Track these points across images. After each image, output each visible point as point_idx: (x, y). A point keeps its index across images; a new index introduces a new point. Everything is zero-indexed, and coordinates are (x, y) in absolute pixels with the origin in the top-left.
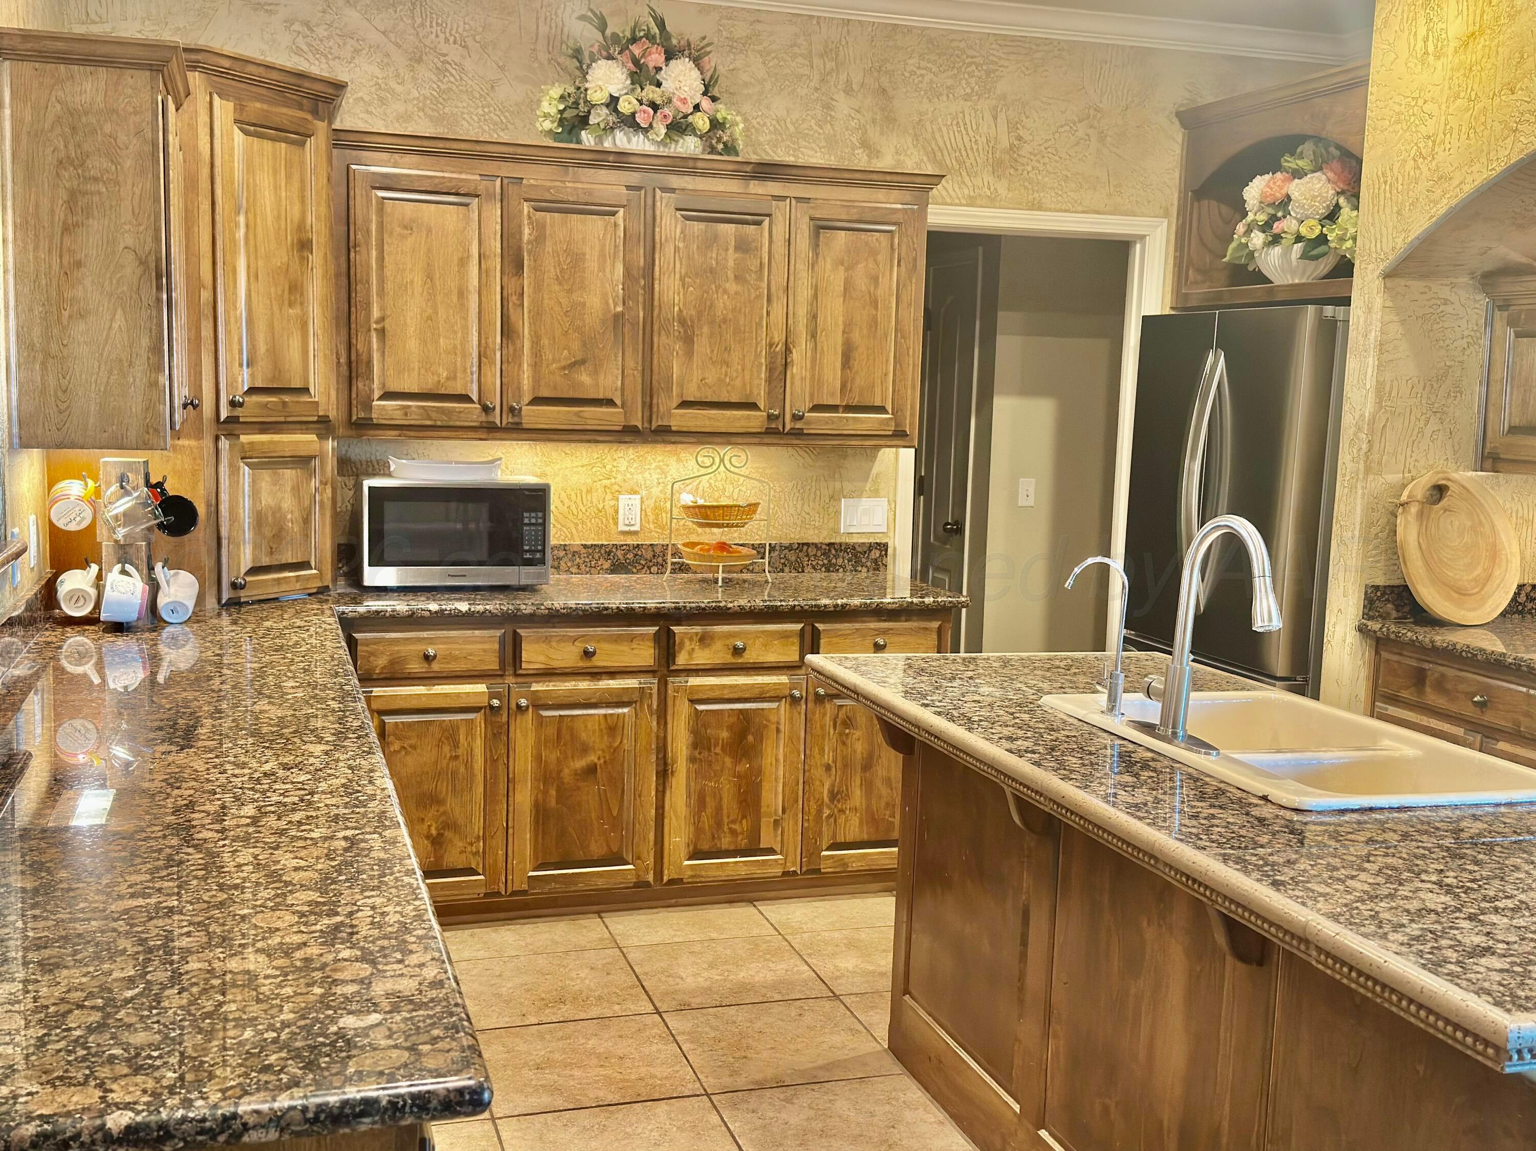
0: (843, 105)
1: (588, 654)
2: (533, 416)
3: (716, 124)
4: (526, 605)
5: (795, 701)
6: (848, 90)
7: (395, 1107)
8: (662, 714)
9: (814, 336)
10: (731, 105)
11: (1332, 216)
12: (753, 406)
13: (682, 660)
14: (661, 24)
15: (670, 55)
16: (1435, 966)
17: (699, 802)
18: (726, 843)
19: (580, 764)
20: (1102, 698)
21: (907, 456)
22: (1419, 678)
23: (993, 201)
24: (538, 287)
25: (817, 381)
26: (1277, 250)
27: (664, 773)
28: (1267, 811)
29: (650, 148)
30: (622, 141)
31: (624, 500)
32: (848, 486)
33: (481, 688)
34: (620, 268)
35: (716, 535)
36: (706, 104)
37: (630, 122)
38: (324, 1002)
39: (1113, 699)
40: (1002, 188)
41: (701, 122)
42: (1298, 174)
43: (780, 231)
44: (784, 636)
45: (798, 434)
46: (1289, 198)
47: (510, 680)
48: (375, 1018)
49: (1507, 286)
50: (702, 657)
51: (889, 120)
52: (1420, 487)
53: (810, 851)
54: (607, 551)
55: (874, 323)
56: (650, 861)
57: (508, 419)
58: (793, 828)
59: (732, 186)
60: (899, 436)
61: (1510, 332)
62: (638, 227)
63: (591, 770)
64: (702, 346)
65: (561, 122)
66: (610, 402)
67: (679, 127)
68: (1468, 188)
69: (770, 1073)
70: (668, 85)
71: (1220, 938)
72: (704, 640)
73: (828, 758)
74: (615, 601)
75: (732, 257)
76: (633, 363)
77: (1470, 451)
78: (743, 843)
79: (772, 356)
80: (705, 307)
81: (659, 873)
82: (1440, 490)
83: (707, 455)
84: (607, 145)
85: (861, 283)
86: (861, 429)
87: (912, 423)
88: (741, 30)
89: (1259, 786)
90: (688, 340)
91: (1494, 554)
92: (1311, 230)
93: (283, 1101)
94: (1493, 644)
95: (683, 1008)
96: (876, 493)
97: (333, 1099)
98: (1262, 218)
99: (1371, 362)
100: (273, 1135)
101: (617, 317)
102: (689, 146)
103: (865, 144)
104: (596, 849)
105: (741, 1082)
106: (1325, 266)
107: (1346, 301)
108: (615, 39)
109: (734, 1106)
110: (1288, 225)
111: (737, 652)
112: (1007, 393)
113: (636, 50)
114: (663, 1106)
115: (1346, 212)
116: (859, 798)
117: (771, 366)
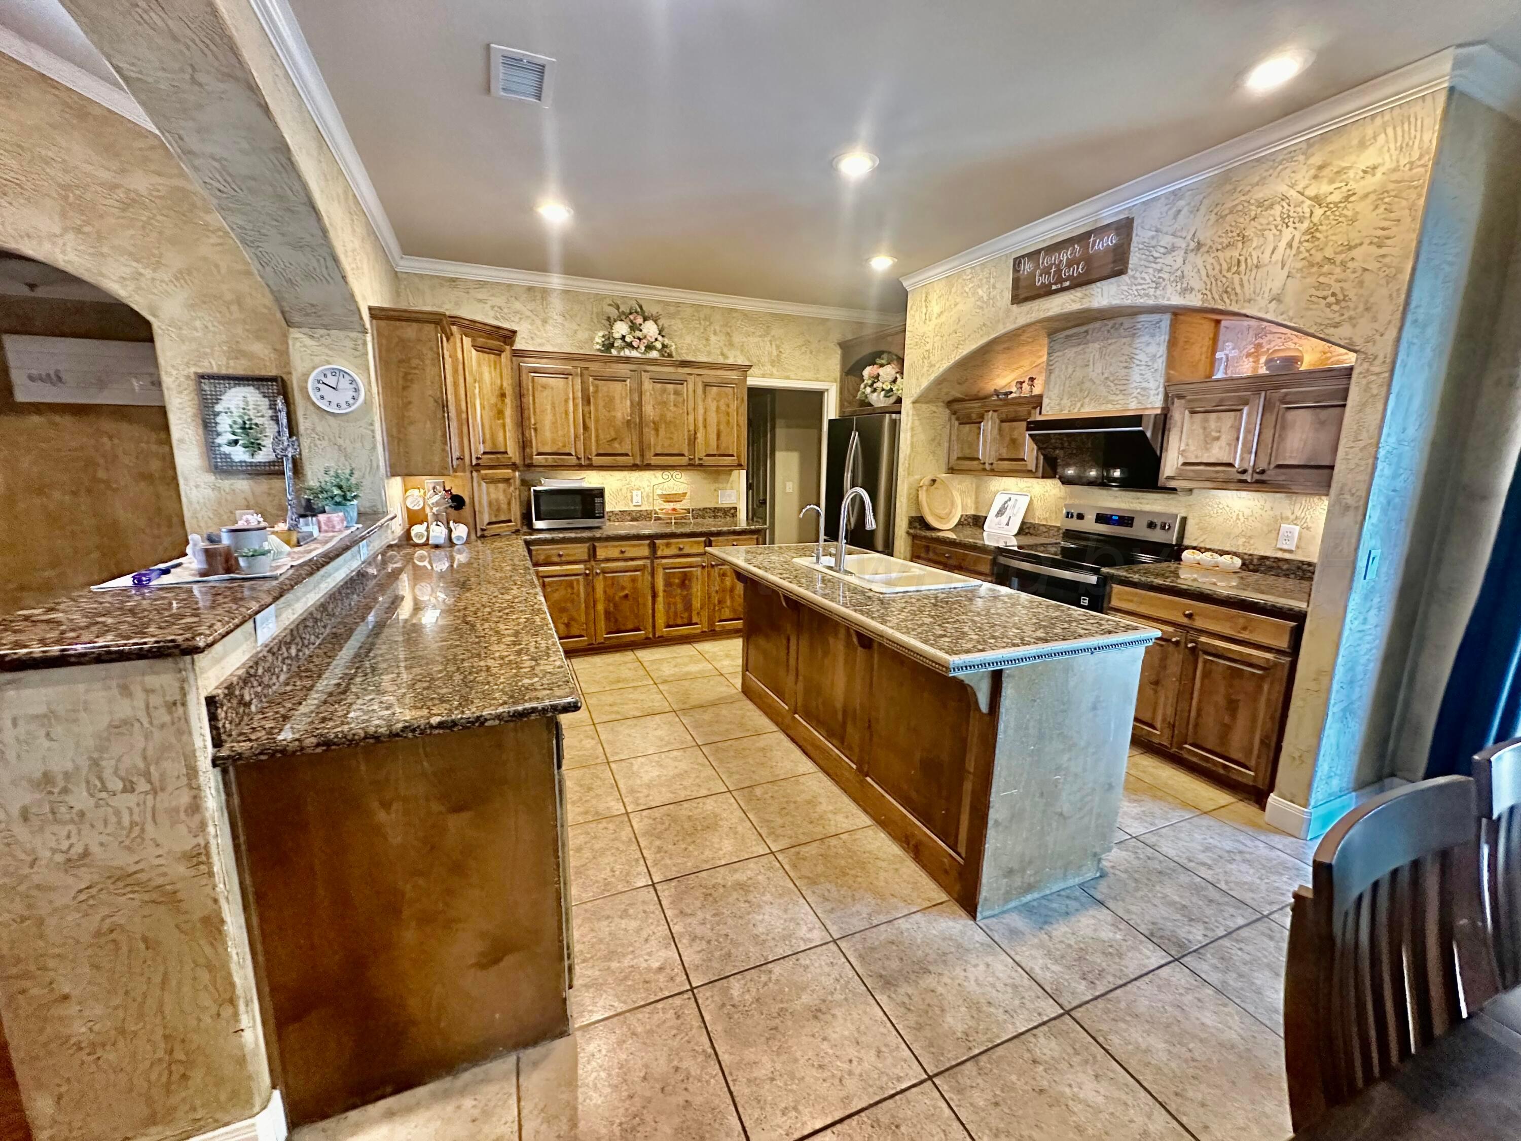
0: (713, 338)
1: (622, 552)
2: (597, 460)
3: (664, 346)
4: (598, 534)
5: (703, 567)
6: (715, 333)
7: (544, 710)
8: (653, 574)
9: (705, 427)
10: (670, 339)
11: (895, 381)
12: (683, 455)
13: (659, 553)
14: (641, 307)
15: (645, 319)
16: (925, 642)
17: (668, 605)
18: (679, 622)
19: (622, 594)
20: (814, 559)
21: (743, 473)
22: (927, 549)
23: (771, 376)
24: (596, 410)
25: (707, 444)
26: (875, 394)
27: (654, 596)
28: (871, 594)
29: (639, 355)
30: (627, 352)
31: (635, 493)
32: (721, 486)
33: (582, 566)
34: (628, 403)
35: (671, 506)
36: (660, 338)
37: (630, 345)
38: (516, 675)
39: (818, 559)
40: (774, 370)
41: (658, 345)
42: (882, 366)
43: (691, 386)
44: (698, 543)
45: (701, 465)
46: (879, 375)
47: (593, 563)
48: (536, 679)
49: (956, 406)
50: (667, 552)
51: (731, 345)
52: (926, 481)
53: (711, 623)
54: (629, 513)
55: (728, 423)
56: (651, 630)
57: (587, 462)
58: (705, 614)
59: (672, 369)
60: (740, 466)
61: (957, 423)
62: (635, 386)
63: (626, 596)
64: (662, 432)
65: (603, 345)
66: (627, 455)
67: (650, 347)
68: (941, 370)
69: (697, 703)
70: (645, 331)
71: (855, 640)
72: (668, 545)
73: (717, 588)
74: (634, 532)
75: (672, 397)
76: (635, 438)
77: (944, 467)
78: (686, 621)
79: (689, 436)
80: (662, 416)
81: (654, 634)
82: (934, 481)
83: (667, 474)
84: (622, 354)
85: (723, 408)
86: (725, 463)
87: (744, 462)
88: (672, 309)
89: (868, 586)
90: (657, 430)
91: (953, 503)
92: (887, 387)
93: (500, 710)
94: (952, 536)
95: (665, 682)
96: (732, 488)
97: (520, 708)
98: (870, 382)
99: (909, 434)
100: (497, 722)
101: (628, 421)
102: (654, 354)
103: (722, 354)
104: (630, 626)
105: (687, 706)
106: (892, 399)
107: (899, 413)
108: (623, 313)
109: (684, 714)
110: (878, 385)
111: (681, 549)
112: (782, 450)
113: (631, 317)
114: (657, 717)
115: (899, 379)
116: (728, 603)
117: (689, 440)
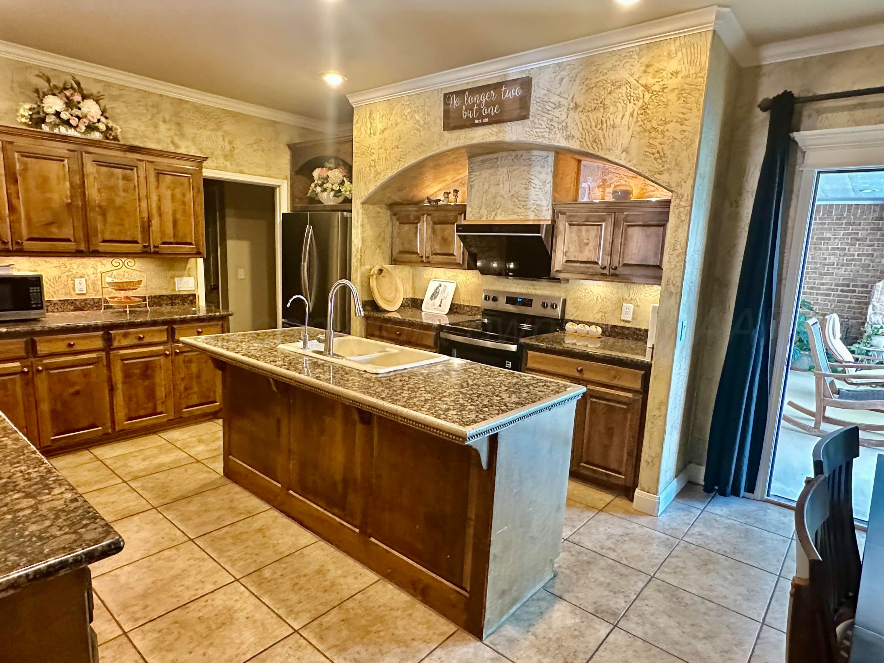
0: (163, 127)
1: (70, 345)
2: (28, 245)
3: (108, 128)
4: (38, 327)
5: (167, 356)
6: (164, 121)
8: (109, 366)
9: (160, 215)
10: (114, 121)
11: (342, 183)
12: (137, 242)
13: (116, 344)
14: (78, 84)
15: (84, 97)
16: (438, 416)
17: (129, 399)
18: (142, 413)
19: (72, 390)
20: (301, 344)
21: (200, 262)
22: (381, 328)
23: (225, 169)
24: (27, 190)
25: (163, 232)
26: (325, 193)
27: (112, 389)
28: (367, 375)
29: (78, 135)
30: (63, 130)
31: (77, 281)
32: (177, 273)
33: (18, 364)
34: (68, 184)
35: (123, 294)
36: (103, 119)
37: (67, 123)
39: (305, 344)
40: (228, 164)
41: (102, 127)
42: (330, 169)
43: (142, 174)
44: (161, 331)
45: (156, 253)
46: (328, 177)
47: (33, 360)
49: (397, 209)
50: (125, 342)
51: (182, 135)
52: (375, 270)
53: (178, 409)
54: (72, 302)
55: (184, 212)
56: (109, 424)
57: (16, 247)
58: (170, 403)
59: (119, 154)
60: (198, 254)
61: (398, 223)
62: (75, 167)
63: (77, 393)
64: (111, 217)
65: (31, 119)
66: (68, 240)
67: (91, 128)
68: (386, 177)
69: (178, 495)
70: (85, 110)
71: (356, 417)
72: (125, 335)
73: (182, 376)
74: (81, 323)
75: (121, 183)
76: (79, 224)
77: (388, 259)
78: (150, 411)
79: (143, 223)
80: (111, 201)
81: (114, 429)
82: (381, 271)
83: (117, 262)
84: (56, 131)
85: (178, 196)
86: (183, 251)
87: (203, 250)
88: (115, 92)
89: (363, 367)
90: (104, 214)
91: (397, 290)
92: (336, 187)
95: (135, 478)
96: (189, 276)
98: (320, 182)
99: (360, 230)
101: (69, 205)
102: (96, 136)
103: (173, 142)
104: (85, 423)
105: (167, 500)
106: (341, 199)
107: (351, 211)
108: (55, 87)
109: (167, 509)
110: (328, 185)
111: (140, 339)
112: (230, 239)
113: (68, 93)
114: (136, 518)
115: (347, 183)
116: (196, 389)
117: (142, 226)
